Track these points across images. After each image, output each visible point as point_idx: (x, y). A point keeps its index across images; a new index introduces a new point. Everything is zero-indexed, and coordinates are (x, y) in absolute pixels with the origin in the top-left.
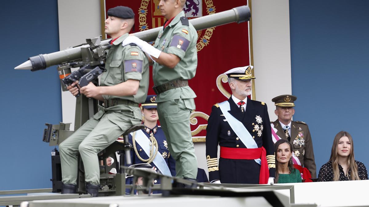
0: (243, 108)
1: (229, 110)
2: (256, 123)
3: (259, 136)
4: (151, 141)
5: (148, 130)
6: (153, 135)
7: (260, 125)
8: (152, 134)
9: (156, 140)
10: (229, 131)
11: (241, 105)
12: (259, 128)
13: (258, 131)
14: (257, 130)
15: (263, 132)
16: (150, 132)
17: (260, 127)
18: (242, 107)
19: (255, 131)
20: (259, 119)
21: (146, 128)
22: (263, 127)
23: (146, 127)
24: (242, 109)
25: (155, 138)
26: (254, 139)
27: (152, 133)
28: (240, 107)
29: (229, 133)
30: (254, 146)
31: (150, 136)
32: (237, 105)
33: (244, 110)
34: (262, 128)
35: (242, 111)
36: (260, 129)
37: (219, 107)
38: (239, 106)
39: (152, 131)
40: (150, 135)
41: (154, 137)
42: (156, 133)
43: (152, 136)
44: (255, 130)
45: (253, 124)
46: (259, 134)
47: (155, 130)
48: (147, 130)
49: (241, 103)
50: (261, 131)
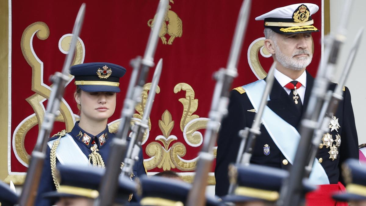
0: (298, 95)
3: (331, 159)
4: (91, 162)
5: (86, 139)
6: (98, 150)
7: (334, 134)
8: (94, 148)
9: (102, 161)
10: (267, 146)
11: (292, 90)
12: (332, 140)
13: (329, 148)
14: (329, 144)
15: (340, 149)
16: (91, 143)
17: (334, 138)
18: (295, 93)
19: (325, 146)
21: (83, 134)
22: (341, 139)
23: (84, 132)
24: (294, 98)
25: (100, 156)
26: (321, 163)
27: (95, 146)
28: (292, 92)
29: (267, 149)
30: (320, 178)
31: (91, 152)
32: (285, 89)
33: (299, 100)
34: (339, 140)
35: (296, 102)
36: (334, 143)
37: (245, 93)
38: (289, 92)
39: (95, 140)
40: (92, 149)
41: (98, 154)
42: (104, 145)
43: (95, 153)
44: (324, 144)
46: (332, 153)
47: (102, 139)
48: (84, 138)
49: (294, 85)
50: (336, 147)
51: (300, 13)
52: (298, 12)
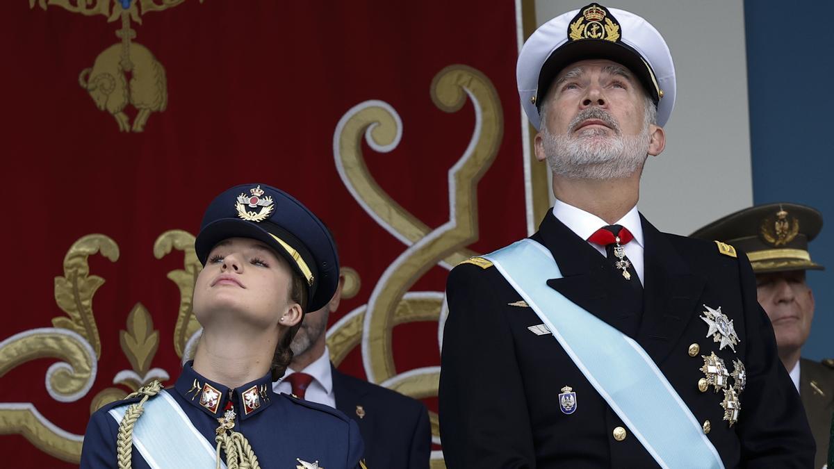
0: (625, 258)
1: (556, 274)
2: (709, 346)
3: (728, 422)
4: (223, 455)
5: (211, 397)
7: (727, 356)
9: (251, 454)
10: (567, 390)
12: (726, 373)
13: (722, 392)
14: (719, 382)
16: (223, 408)
17: (731, 369)
18: (619, 254)
20: (719, 325)
21: (203, 386)
22: (746, 372)
23: (203, 381)
24: (620, 265)
25: (246, 442)
27: (230, 415)
29: (569, 399)
32: (590, 244)
33: (631, 269)
34: (739, 374)
35: (627, 275)
36: (731, 381)
38: (604, 253)
39: (231, 398)
41: (240, 436)
44: (710, 381)
45: (694, 348)
46: (729, 406)
50: (735, 390)
51: (585, 22)
52: (581, 19)
